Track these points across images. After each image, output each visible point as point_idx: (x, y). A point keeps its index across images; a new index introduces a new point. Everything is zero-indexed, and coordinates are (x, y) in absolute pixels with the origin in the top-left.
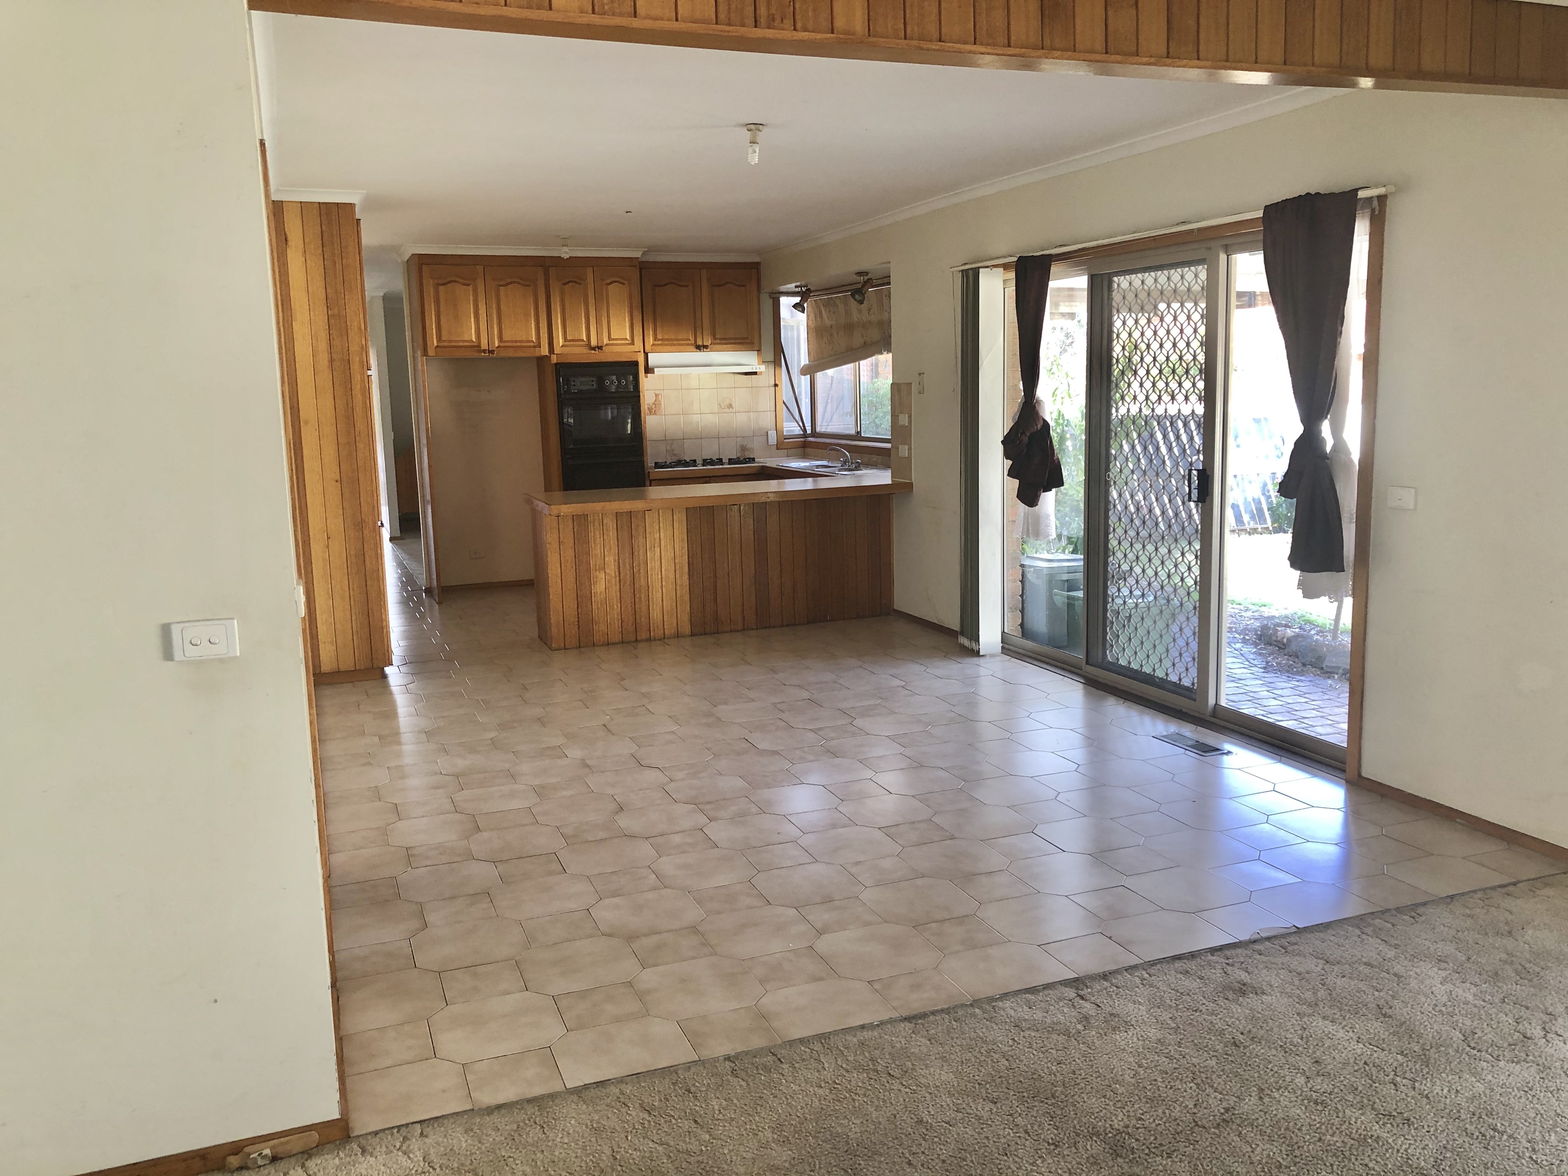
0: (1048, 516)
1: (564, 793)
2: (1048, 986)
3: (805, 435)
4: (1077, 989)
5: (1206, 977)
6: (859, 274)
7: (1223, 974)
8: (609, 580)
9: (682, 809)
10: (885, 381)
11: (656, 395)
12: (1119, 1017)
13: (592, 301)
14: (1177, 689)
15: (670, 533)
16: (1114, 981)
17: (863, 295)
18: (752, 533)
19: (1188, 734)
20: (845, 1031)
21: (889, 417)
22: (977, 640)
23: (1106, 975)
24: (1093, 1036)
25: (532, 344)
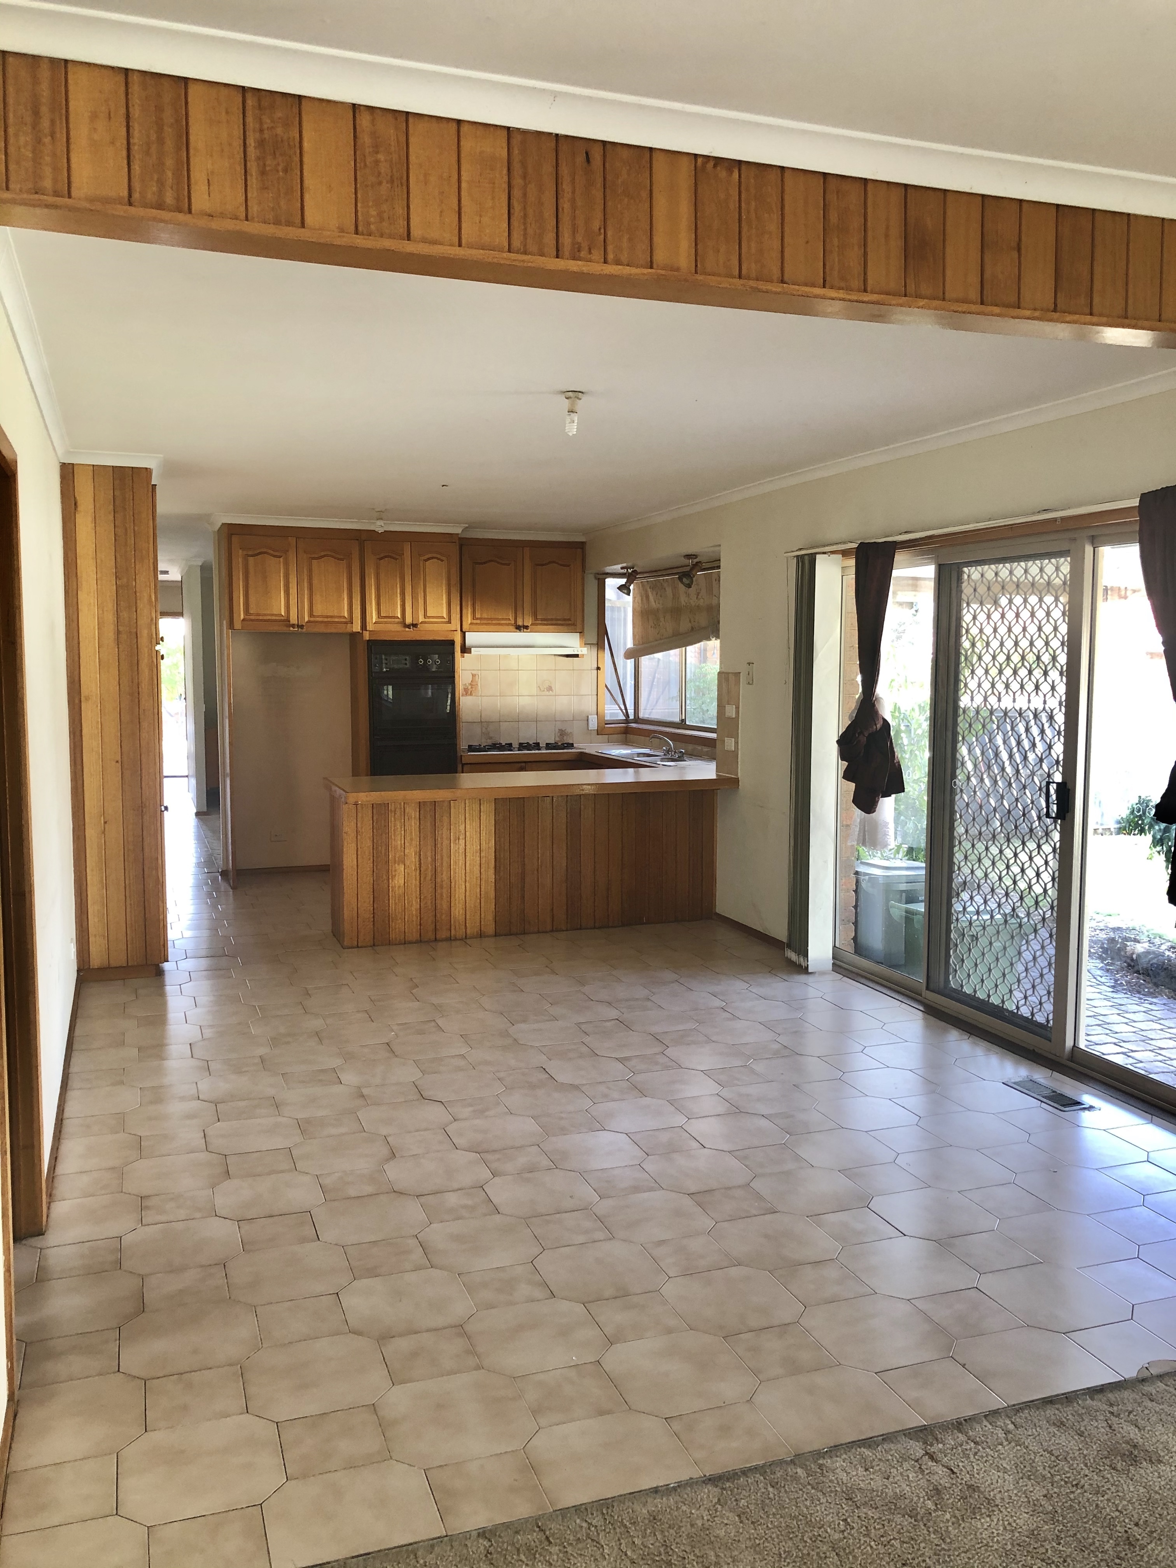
0: (886, 824)
1: (333, 1131)
2: (887, 1438)
3: (627, 720)
4: (925, 1443)
5: (1086, 1434)
6: (688, 556)
7: (1108, 1429)
8: (408, 874)
9: (461, 1158)
10: (713, 667)
11: (474, 676)
12: (979, 1491)
13: (408, 578)
14: (1029, 1024)
15: (476, 824)
16: (971, 1433)
17: (692, 579)
18: (564, 827)
19: (1042, 1081)
20: (633, 1496)
21: (715, 704)
22: (806, 955)
23: (960, 1424)
24: (948, 1521)
25: (344, 620)
